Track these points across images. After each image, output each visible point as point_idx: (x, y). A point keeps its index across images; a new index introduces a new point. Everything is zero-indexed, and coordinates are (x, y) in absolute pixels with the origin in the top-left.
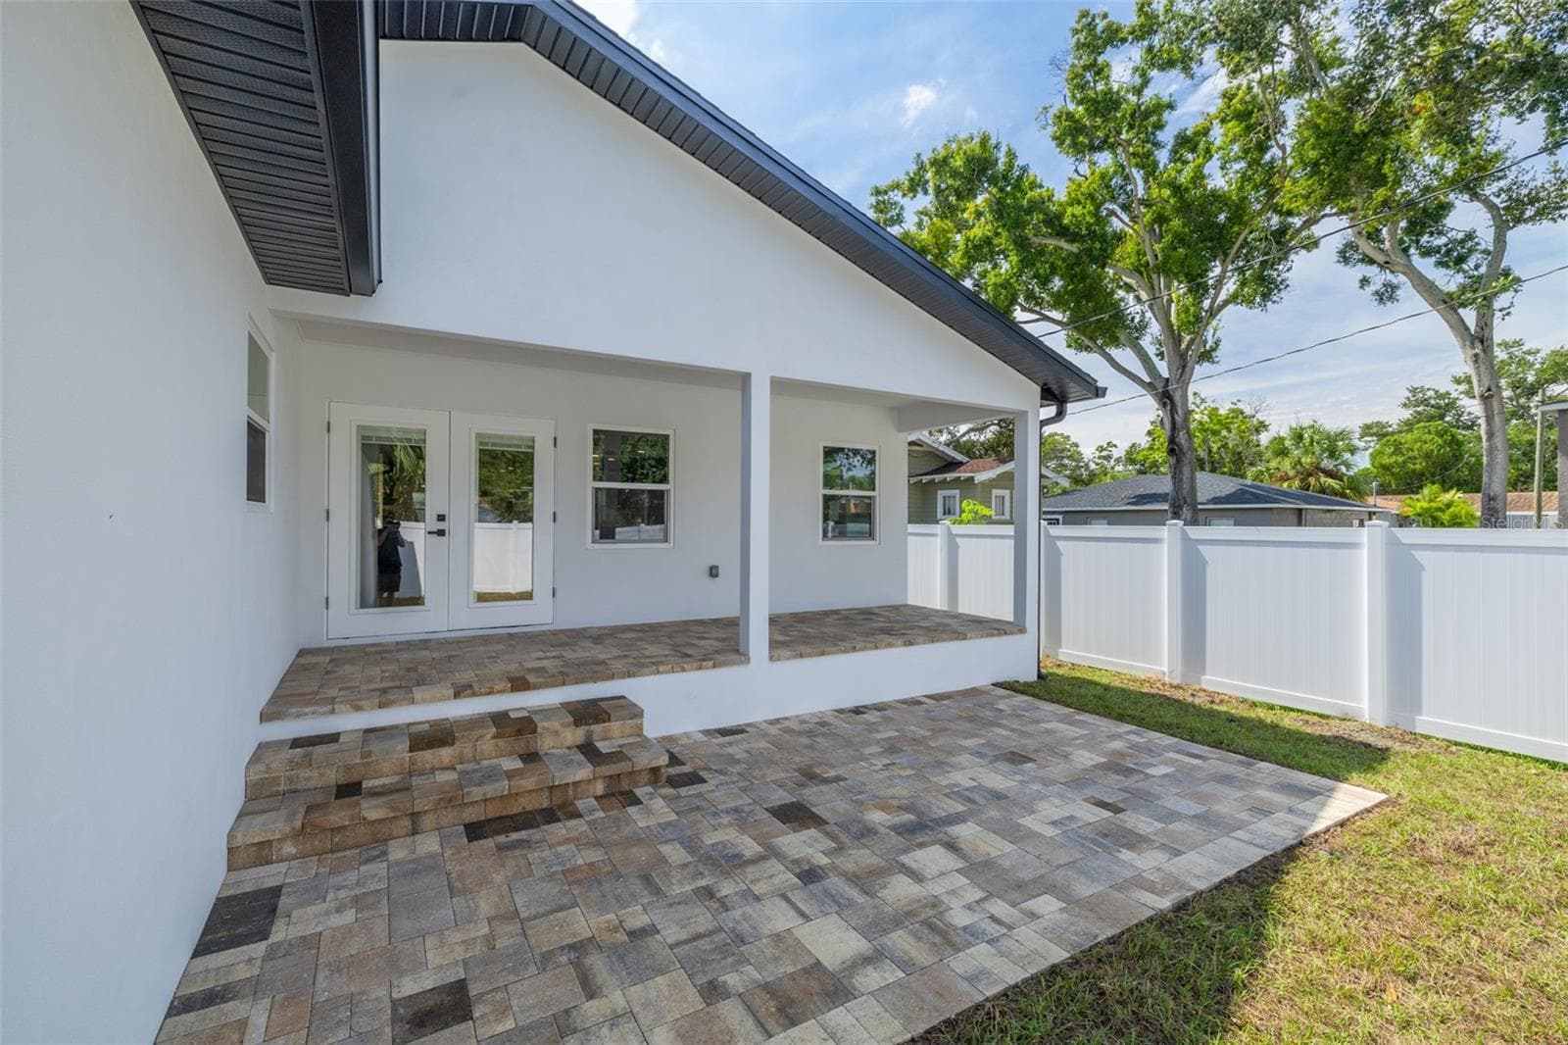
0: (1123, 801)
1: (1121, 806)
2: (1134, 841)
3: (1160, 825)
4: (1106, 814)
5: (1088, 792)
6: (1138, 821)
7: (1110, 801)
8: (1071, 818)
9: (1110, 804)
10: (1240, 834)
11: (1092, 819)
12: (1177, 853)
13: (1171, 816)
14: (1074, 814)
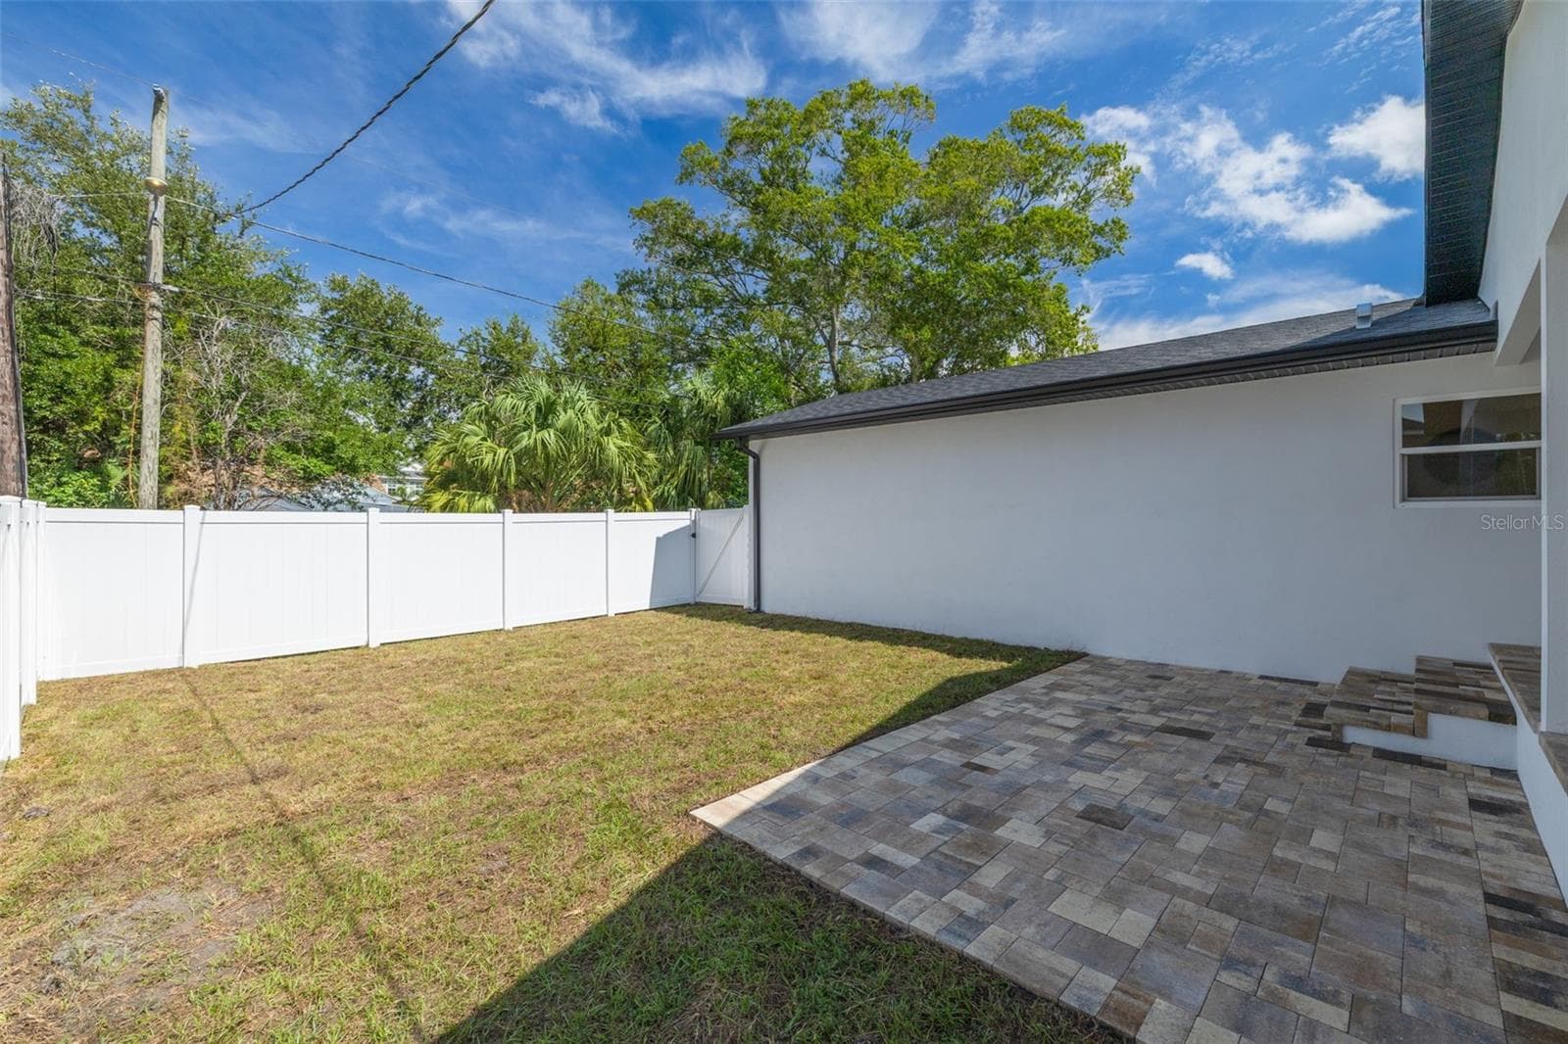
0: (965, 774)
1: (965, 770)
2: (951, 745)
3: (934, 757)
4: (976, 760)
5: (998, 779)
6: (950, 758)
7: (976, 772)
8: (1002, 754)
9: (975, 769)
10: (874, 755)
11: (986, 755)
12: (923, 740)
13: (922, 765)
14: (999, 757)
